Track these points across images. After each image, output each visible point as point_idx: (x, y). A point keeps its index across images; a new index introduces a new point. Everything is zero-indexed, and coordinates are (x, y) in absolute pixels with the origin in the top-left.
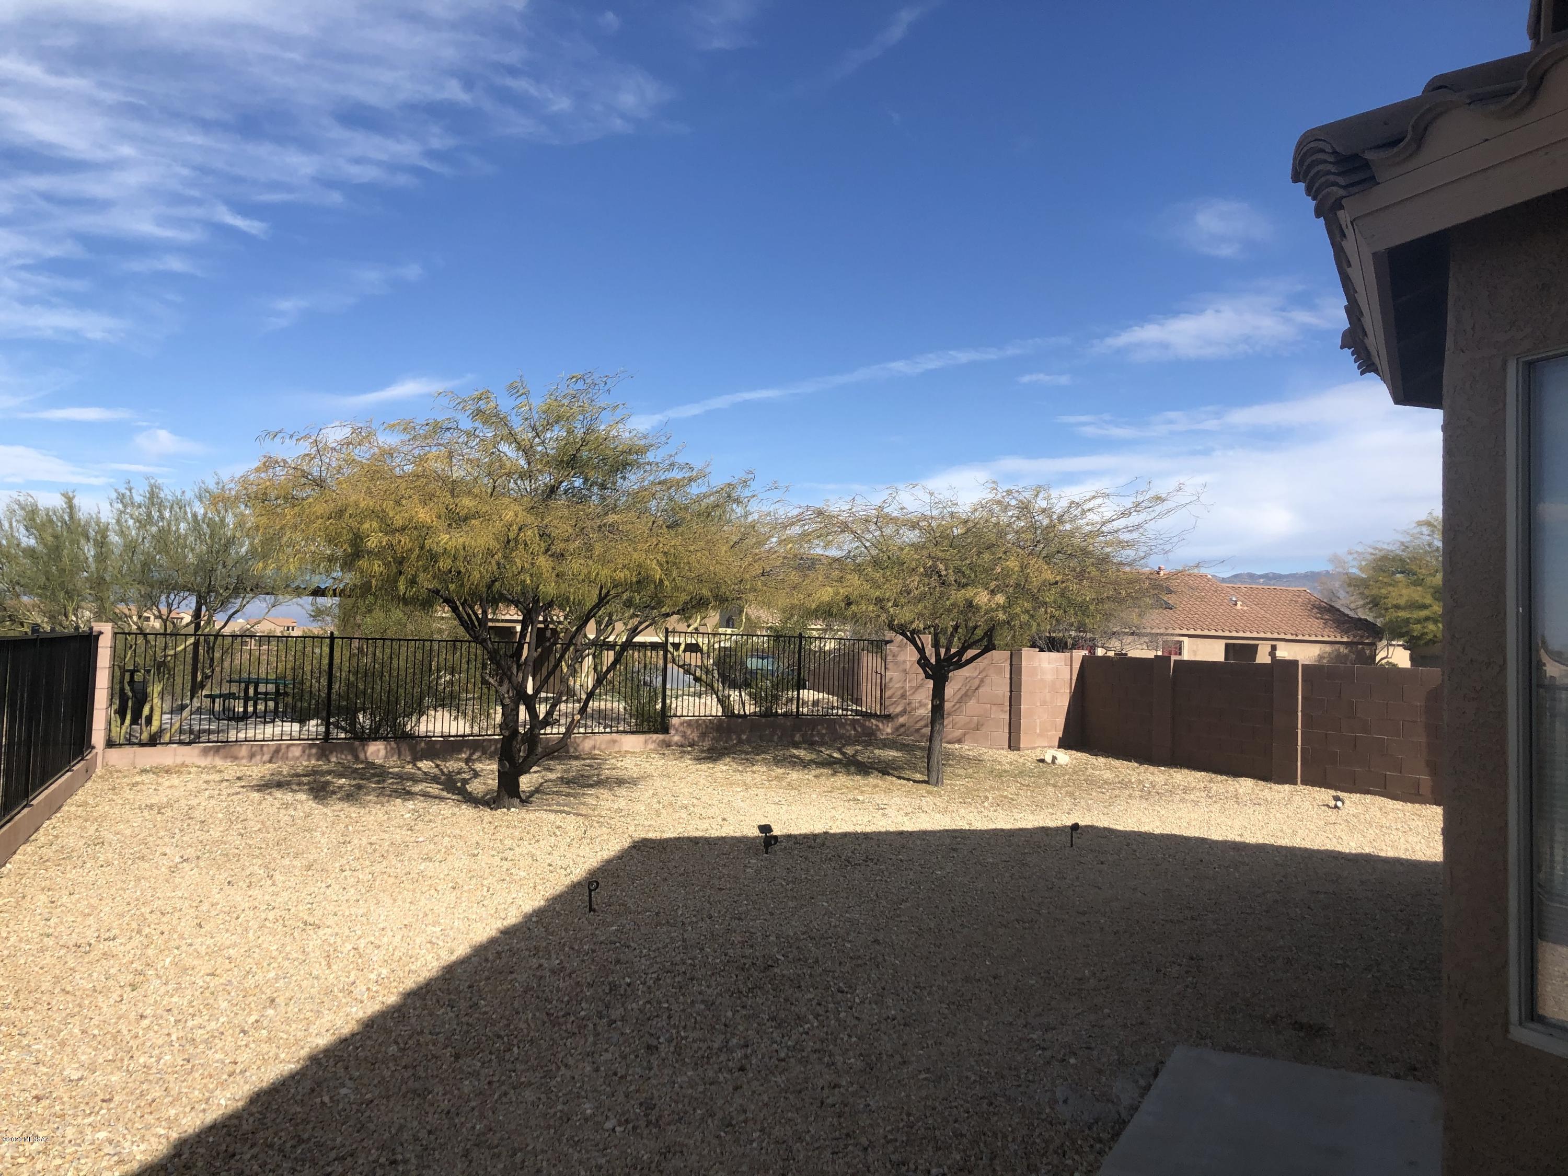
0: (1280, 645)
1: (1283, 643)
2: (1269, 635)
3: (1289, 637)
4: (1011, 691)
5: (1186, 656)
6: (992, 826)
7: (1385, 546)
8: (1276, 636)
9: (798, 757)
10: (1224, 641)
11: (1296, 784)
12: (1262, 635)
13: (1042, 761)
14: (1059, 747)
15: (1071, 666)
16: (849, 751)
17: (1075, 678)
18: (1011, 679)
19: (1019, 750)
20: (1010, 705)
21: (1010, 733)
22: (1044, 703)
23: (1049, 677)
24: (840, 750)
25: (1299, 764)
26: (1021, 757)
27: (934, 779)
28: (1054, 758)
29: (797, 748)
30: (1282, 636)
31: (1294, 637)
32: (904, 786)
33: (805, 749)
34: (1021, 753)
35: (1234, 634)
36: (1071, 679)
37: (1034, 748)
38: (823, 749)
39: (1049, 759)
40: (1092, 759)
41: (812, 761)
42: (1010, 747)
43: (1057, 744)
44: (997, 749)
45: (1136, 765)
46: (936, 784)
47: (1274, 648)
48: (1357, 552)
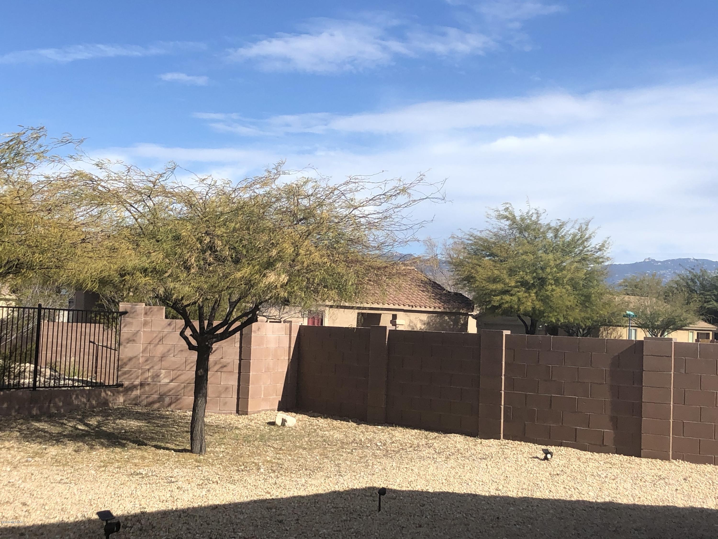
0: (400, 315)
1: (402, 313)
2: (391, 306)
3: (407, 308)
4: (240, 359)
5: (327, 323)
6: (289, 494)
7: (479, 234)
8: (397, 307)
9: (43, 430)
10: (357, 311)
11: (499, 438)
12: (386, 306)
13: (273, 424)
14: (279, 410)
15: (290, 335)
16: (93, 422)
17: (293, 346)
18: (241, 347)
19: (247, 414)
20: (239, 373)
21: (238, 399)
22: (268, 370)
23: (272, 345)
24: (81, 421)
25: (502, 421)
26: (251, 420)
27: (197, 448)
28: (284, 421)
29: (39, 421)
30: (402, 307)
31: (410, 308)
32: (166, 455)
33: (45, 422)
34: (249, 416)
35: (366, 305)
36: (290, 347)
37: (259, 412)
38: (65, 422)
39: (279, 422)
40: (314, 420)
41: (60, 434)
42: (238, 412)
43: (276, 407)
44: (226, 414)
45: (355, 425)
46: (200, 452)
47: (395, 317)
48: (458, 237)
